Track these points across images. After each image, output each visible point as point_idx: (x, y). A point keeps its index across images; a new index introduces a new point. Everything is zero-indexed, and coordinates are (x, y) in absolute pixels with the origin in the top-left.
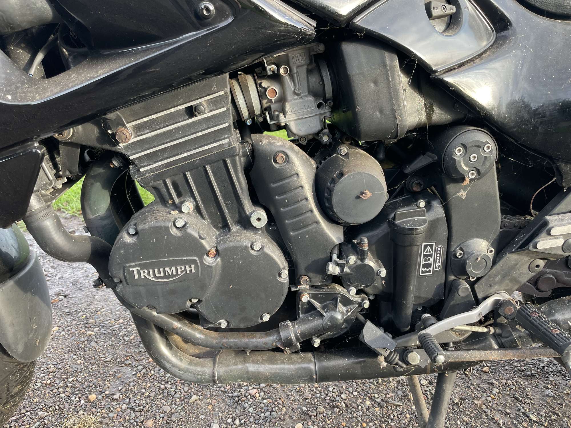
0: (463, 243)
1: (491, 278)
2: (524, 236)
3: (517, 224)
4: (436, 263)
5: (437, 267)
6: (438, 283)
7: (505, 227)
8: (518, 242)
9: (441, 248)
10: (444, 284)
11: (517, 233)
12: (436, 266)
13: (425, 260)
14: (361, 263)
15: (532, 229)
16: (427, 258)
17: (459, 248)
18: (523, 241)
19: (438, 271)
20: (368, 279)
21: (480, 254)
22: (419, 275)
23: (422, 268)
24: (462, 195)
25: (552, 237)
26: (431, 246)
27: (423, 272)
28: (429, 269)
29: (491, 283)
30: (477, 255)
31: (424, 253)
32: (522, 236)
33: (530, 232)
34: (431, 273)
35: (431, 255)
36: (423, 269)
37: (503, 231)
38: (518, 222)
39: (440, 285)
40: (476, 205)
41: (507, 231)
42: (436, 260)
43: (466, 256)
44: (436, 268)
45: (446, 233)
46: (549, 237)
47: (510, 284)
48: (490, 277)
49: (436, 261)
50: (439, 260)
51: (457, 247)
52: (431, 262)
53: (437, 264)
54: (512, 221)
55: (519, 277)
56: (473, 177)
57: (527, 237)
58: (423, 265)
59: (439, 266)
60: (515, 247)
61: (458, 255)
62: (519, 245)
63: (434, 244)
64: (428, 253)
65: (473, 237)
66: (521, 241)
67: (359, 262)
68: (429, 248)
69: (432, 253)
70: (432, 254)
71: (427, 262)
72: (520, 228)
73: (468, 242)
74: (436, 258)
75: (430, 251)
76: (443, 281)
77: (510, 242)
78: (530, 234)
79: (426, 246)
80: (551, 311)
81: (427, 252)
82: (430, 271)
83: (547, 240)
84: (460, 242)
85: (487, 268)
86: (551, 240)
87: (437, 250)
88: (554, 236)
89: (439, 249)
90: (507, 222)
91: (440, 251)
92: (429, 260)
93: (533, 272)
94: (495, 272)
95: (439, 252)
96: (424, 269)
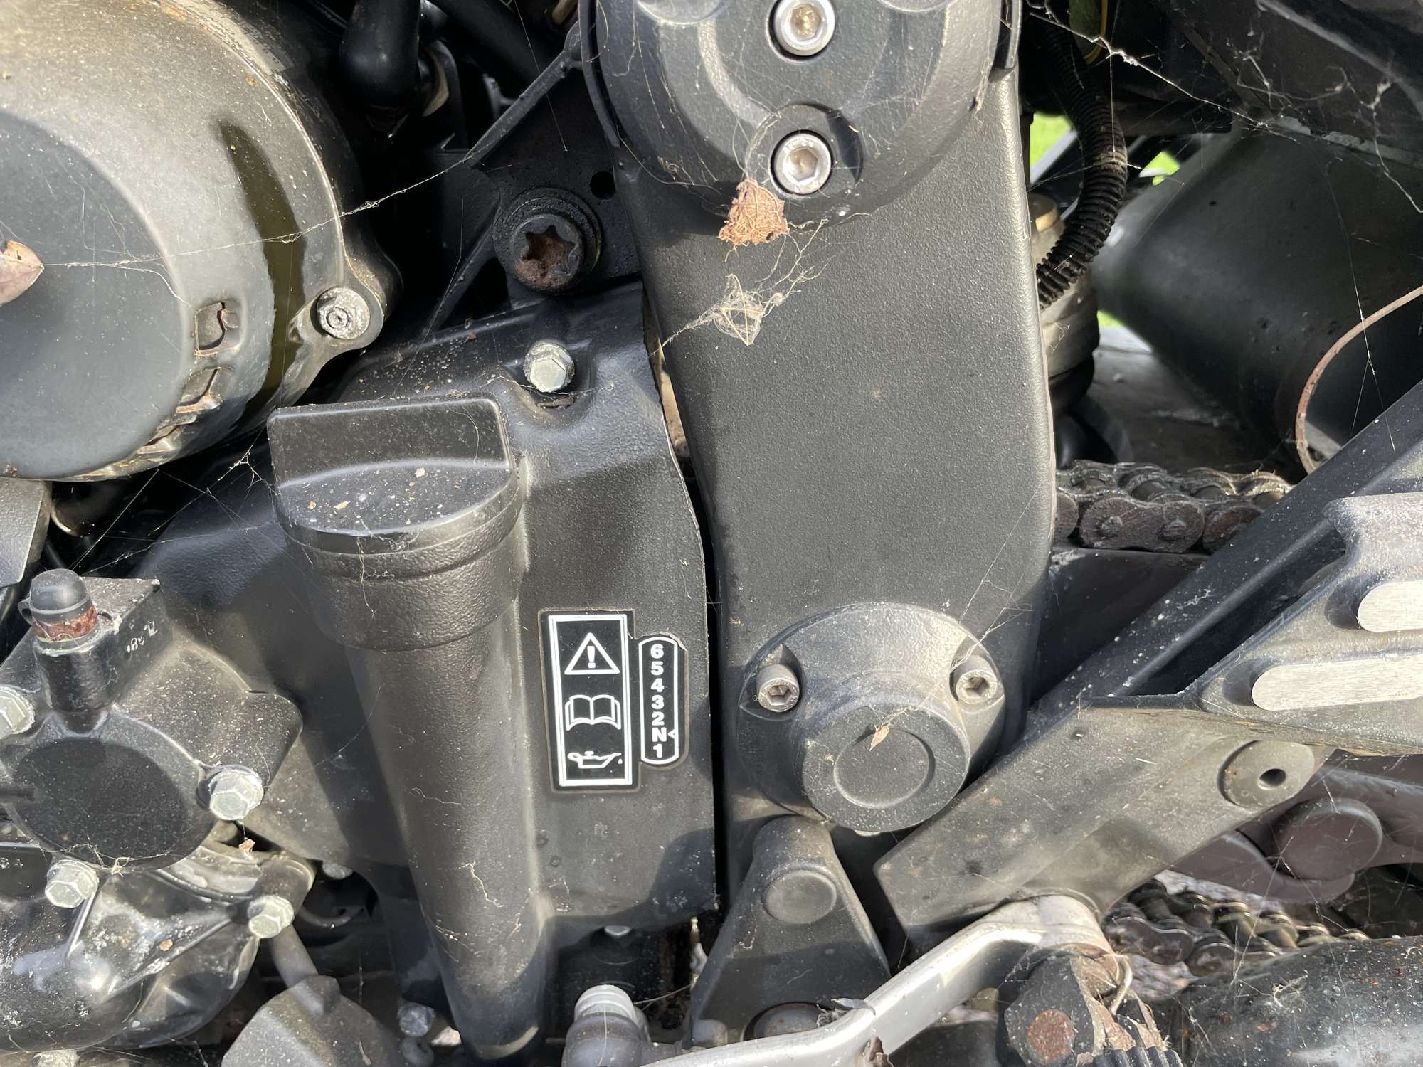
0: (804, 623)
1: (975, 832)
2: (1207, 605)
3: (1180, 522)
4: (649, 728)
5: (659, 749)
6: (676, 831)
7: (1100, 534)
8: (1166, 633)
9: (668, 648)
10: (711, 837)
11: (1173, 579)
12: (650, 744)
13: (581, 709)
14: (71, 734)
15: (1260, 566)
16: (592, 700)
17: (779, 652)
18: (1192, 632)
19: (671, 772)
20: (144, 824)
21: (889, 709)
22: (559, 788)
23: (569, 749)
24: (739, 318)
25: (1363, 644)
26: (608, 634)
27: (573, 771)
28: (610, 757)
29: (975, 855)
30: (868, 712)
31: (569, 671)
32: (1196, 601)
33: (1239, 584)
34: (627, 780)
35: (612, 685)
36: (571, 756)
37: (1089, 558)
38: (1188, 513)
39: (690, 842)
40: (876, 395)
41: (1118, 562)
42: (649, 710)
43: (810, 709)
44: (651, 753)
45: (693, 564)
46: (1346, 639)
47: (1103, 856)
48: (965, 824)
49: (649, 719)
50: (667, 710)
51: (770, 646)
52: (620, 717)
53: (659, 735)
54: (1148, 505)
55: (1157, 826)
56: (813, 184)
57: (1217, 612)
58: (567, 734)
59: (668, 747)
60: (1143, 661)
61: (763, 696)
62: (1166, 653)
63: (623, 619)
64: (592, 670)
65: (869, 595)
66: (1182, 631)
67: (59, 730)
68: (590, 644)
69: (615, 670)
70: (619, 677)
71: (592, 721)
72: (1198, 547)
73: (832, 620)
74: (648, 702)
75: (600, 663)
76: (706, 820)
77: (1121, 626)
78: (1237, 595)
79: (571, 635)
80: (1315, 1025)
81: (583, 663)
82: (615, 769)
83: (1326, 657)
84: (788, 620)
85: (935, 785)
86: (1358, 662)
87: (648, 659)
88: (1378, 635)
89: (657, 651)
90: (1116, 508)
91: (667, 660)
92: (603, 708)
93: (1247, 802)
94: (995, 802)
95: (657, 668)
96: (577, 758)
